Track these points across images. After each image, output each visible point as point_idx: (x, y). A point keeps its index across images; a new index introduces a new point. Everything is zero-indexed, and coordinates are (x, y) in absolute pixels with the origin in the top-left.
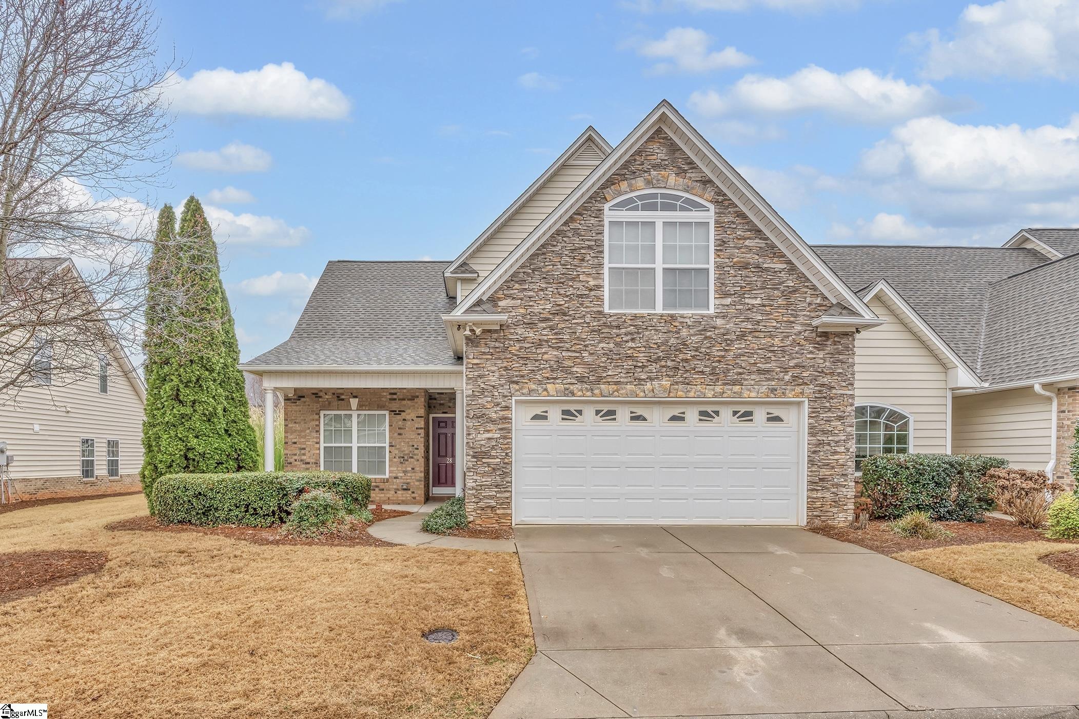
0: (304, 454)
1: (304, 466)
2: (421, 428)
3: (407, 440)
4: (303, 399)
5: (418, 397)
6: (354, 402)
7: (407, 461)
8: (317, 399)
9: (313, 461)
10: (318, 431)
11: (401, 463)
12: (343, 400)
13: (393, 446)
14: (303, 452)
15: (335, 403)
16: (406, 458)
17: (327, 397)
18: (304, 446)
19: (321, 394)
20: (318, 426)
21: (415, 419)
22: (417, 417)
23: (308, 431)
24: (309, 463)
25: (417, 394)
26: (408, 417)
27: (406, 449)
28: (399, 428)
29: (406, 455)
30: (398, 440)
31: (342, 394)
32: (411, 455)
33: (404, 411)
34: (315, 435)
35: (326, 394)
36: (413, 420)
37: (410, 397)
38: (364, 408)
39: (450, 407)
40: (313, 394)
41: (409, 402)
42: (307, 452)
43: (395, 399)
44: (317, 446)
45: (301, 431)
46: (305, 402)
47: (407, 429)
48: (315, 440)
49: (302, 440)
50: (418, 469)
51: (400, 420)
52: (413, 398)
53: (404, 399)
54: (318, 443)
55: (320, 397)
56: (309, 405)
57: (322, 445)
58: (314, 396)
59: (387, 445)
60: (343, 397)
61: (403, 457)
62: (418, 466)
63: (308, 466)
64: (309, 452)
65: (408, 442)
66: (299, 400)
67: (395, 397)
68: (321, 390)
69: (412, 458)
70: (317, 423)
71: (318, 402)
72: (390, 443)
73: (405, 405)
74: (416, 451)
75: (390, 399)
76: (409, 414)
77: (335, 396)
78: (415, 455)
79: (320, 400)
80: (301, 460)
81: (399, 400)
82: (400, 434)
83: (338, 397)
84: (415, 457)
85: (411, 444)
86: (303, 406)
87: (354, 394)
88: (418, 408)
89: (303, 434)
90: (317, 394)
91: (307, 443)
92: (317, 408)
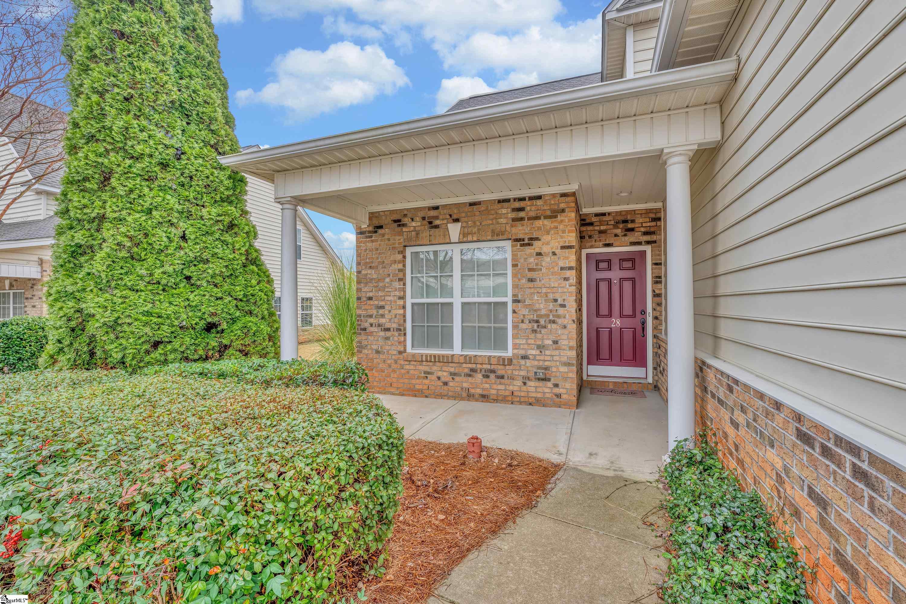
0: (383, 316)
1: (382, 334)
2: (570, 268)
3: (544, 290)
4: (380, 231)
5: (563, 211)
6: (454, 230)
7: (545, 327)
8: (400, 228)
9: (395, 326)
10: (402, 280)
11: (534, 331)
12: (437, 227)
13: (519, 301)
14: (381, 311)
15: (426, 233)
16: (542, 322)
17: (414, 224)
18: (382, 303)
19: (406, 220)
20: (403, 271)
21: (558, 251)
22: (563, 248)
23: (387, 280)
24: (388, 330)
25: (562, 206)
26: (545, 249)
27: (542, 306)
28: (530, 270)
29: (541, 316)
30: (528, 291)
31: (437, 218)
32: (551, 317)
33: (537, 239)
34: (397, 285)
35: (412, 220)
36: (554, 254)
37: (549, 213)
38: (470, 238)
39: (616, 235)
40: (395, 221)
41: (547, 222)
42: (387, 312)
43: (522, 219)
44: (401, 302)
45: (379, 280)
46: (383, 235)
47: (544, 270)
48: (397, 293)
49: (380, 293)
50: (565, 342)
51: (531, 255)
52: (554, 215)
53: (537, 218)
54: (403, 298)
55: (404, 225)
56: (389, 240)
57: (409, 301)
58: (396, 224)
59: (509, 299)
60: (437, 222)
61: (537, 322)
62: (565, 337)
63: (388, 334)
64: (390, 311)
65: (546, 294)
66: (376, 232)
67: (522, 214)
68: (404, 213)
69: (554, 322)
70: (400, 266)
71: (401, 234)
72: (514, 295)
73: (539, 229)
74: (561, 311)
75: (514, 220)
76: (548, 243)
77: (425, 222)
78: (559, 317)
79: (404, 229)
80: (379, 325)
81: (529, 219)
82: (531, 280)
83: (430, 223)
84: (560, 321)
85: (551, 296)
86: (381, 240)
87: (455, 217)
88: (564, 232)
89: (381, 284)
90: (399, 221)
91: (387, 298)
92: (400, 243)
